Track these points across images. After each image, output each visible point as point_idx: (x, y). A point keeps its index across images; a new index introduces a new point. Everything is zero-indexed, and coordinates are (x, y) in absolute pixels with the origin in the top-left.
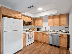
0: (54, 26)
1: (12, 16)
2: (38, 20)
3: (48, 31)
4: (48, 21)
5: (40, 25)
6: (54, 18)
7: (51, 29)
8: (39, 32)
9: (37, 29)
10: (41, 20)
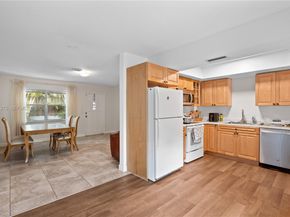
0: (277, 107)
1: (161, 81)
2: (213, 86)
3: (254, 122)
4: (254, 89)
5: (221, 101)
6: (278, 80)
7: (263, 117)
8: (221, 126)
9: (210, 114)
10: (226, 85)
